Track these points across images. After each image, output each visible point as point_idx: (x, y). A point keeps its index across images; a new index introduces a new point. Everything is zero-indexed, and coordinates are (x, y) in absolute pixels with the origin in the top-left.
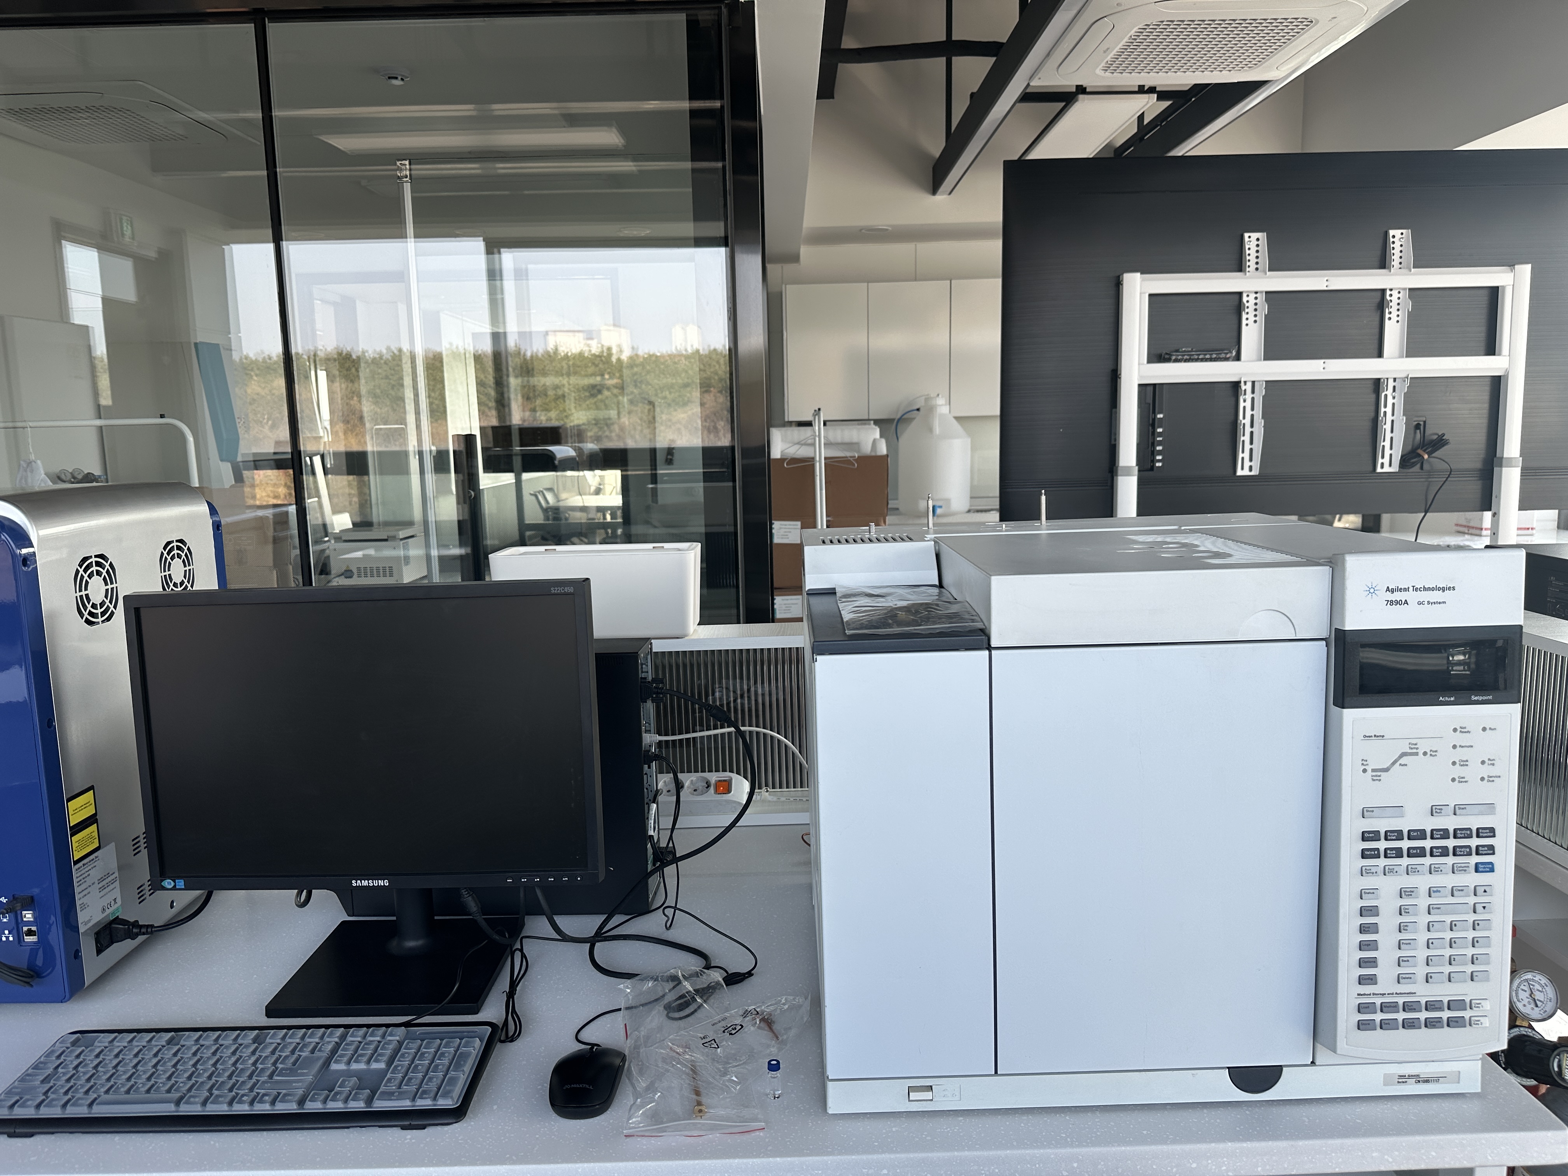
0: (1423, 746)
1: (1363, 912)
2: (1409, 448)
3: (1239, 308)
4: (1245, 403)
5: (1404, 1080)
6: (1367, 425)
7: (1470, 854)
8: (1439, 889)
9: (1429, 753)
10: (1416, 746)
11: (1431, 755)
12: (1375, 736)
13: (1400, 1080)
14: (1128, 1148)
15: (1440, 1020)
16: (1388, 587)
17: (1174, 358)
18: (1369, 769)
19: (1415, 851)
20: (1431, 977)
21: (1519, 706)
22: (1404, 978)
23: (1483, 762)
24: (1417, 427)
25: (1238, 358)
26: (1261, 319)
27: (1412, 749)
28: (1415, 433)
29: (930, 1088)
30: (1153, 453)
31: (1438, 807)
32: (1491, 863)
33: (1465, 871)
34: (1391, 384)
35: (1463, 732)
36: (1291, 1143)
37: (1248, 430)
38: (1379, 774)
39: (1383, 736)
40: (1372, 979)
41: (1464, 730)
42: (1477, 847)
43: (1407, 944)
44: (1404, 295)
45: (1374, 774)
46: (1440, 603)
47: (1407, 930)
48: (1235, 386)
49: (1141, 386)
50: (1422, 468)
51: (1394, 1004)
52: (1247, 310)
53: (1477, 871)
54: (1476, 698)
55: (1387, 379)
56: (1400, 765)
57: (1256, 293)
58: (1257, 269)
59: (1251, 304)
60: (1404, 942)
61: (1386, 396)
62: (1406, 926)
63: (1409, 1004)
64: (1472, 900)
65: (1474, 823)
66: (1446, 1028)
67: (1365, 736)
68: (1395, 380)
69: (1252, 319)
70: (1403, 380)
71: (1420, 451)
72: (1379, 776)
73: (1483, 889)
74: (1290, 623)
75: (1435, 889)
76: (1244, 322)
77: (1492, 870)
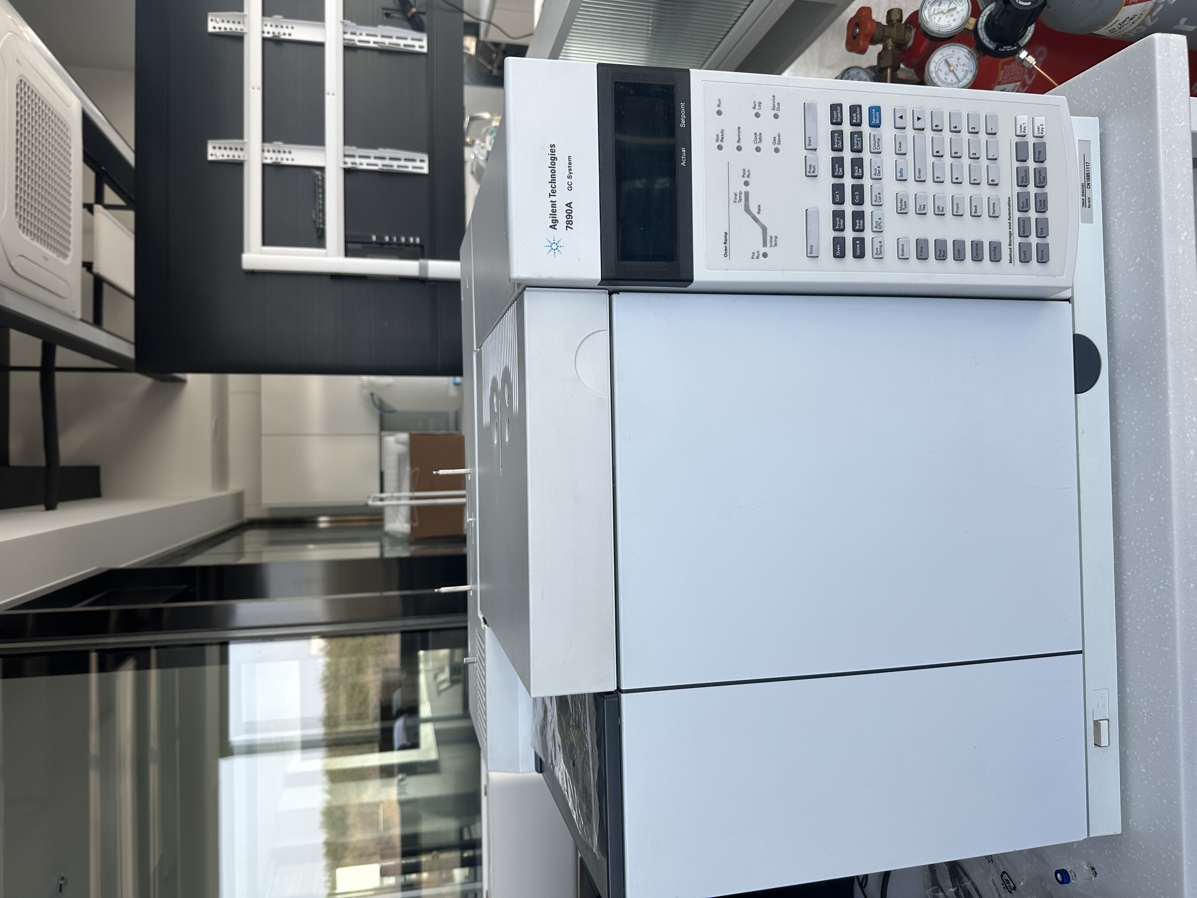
0: (739, 187)
1: (922, 255)
2: (406, 23)
3: (277, 166)
4: (364, 164)
5: (1087, 201)
6: (385, 58)
7: (860, 134)
8: (898, 170)
9: (746, 179)
10: (738, 194)
11: (748, 176)
12: (725, 243)
13: (1087, 205)
14: (1175, 527)
15: (1037, 172)
16: (551, 227)
17: (321, 226)
18: (763, 250)
19: (857, 197)
20: (993, 181)
21: (692, 71)
22: (994, 211)
23: (757, 115)
24: (387, 15)
25: (322, 169)
26: (288, 147)
27: (740, 200)
28: (393, 17)
29: (1097, 724)
30: (407, 244)
31: (808, 169)
32: (870, 109)
33: (879, 140)
34: (348, 36)
35: (722, 138)
36: (1169, 345)
37: (387, 162)
38: (768, 239)
39: (726, 233)
40: (996, 248)
41: (720, 138)
42: (852, 124)
43: (958, 208)
44: (268, 21)
45: (768, 244)
46: (570, 164)
47: (943, 208)
48: (348, 172)
49: (347, 255)
50: (424, 13)
51: (1022, 223)
52: (279, 160)
53: (878, 126)
54: (683, 122)
55: (344, 39)
56: (758, 213)
57: (263, 151)
58: (242, 149)
59: (274, 156)
60: (955, 210)
61: (359, 41)
62: (938, 208)
63: (1021, 205)
64: (910, 132)
65: (825, 128)
66: (1046, 164)
67: (725, 255)
68: (345, 33)
69: (287, 155)
70: (345, 25)
71: (409, 15)
72: (771, 238)
73: (898, 120)
74: (591, 337)
75: (899, 174)
76: (290, 162)
77: (878, 109)
